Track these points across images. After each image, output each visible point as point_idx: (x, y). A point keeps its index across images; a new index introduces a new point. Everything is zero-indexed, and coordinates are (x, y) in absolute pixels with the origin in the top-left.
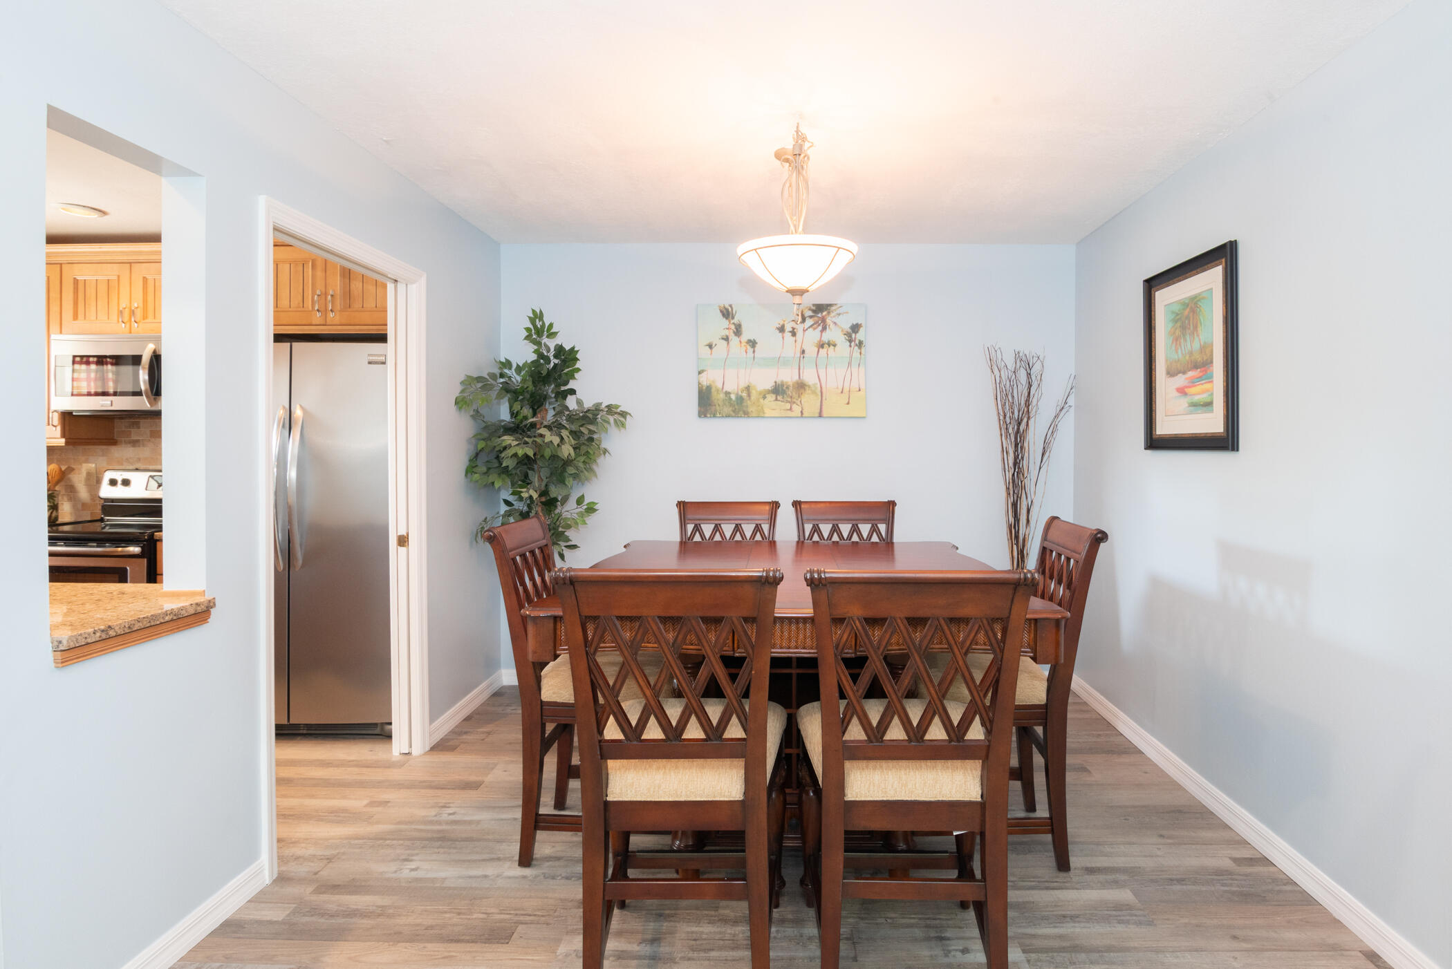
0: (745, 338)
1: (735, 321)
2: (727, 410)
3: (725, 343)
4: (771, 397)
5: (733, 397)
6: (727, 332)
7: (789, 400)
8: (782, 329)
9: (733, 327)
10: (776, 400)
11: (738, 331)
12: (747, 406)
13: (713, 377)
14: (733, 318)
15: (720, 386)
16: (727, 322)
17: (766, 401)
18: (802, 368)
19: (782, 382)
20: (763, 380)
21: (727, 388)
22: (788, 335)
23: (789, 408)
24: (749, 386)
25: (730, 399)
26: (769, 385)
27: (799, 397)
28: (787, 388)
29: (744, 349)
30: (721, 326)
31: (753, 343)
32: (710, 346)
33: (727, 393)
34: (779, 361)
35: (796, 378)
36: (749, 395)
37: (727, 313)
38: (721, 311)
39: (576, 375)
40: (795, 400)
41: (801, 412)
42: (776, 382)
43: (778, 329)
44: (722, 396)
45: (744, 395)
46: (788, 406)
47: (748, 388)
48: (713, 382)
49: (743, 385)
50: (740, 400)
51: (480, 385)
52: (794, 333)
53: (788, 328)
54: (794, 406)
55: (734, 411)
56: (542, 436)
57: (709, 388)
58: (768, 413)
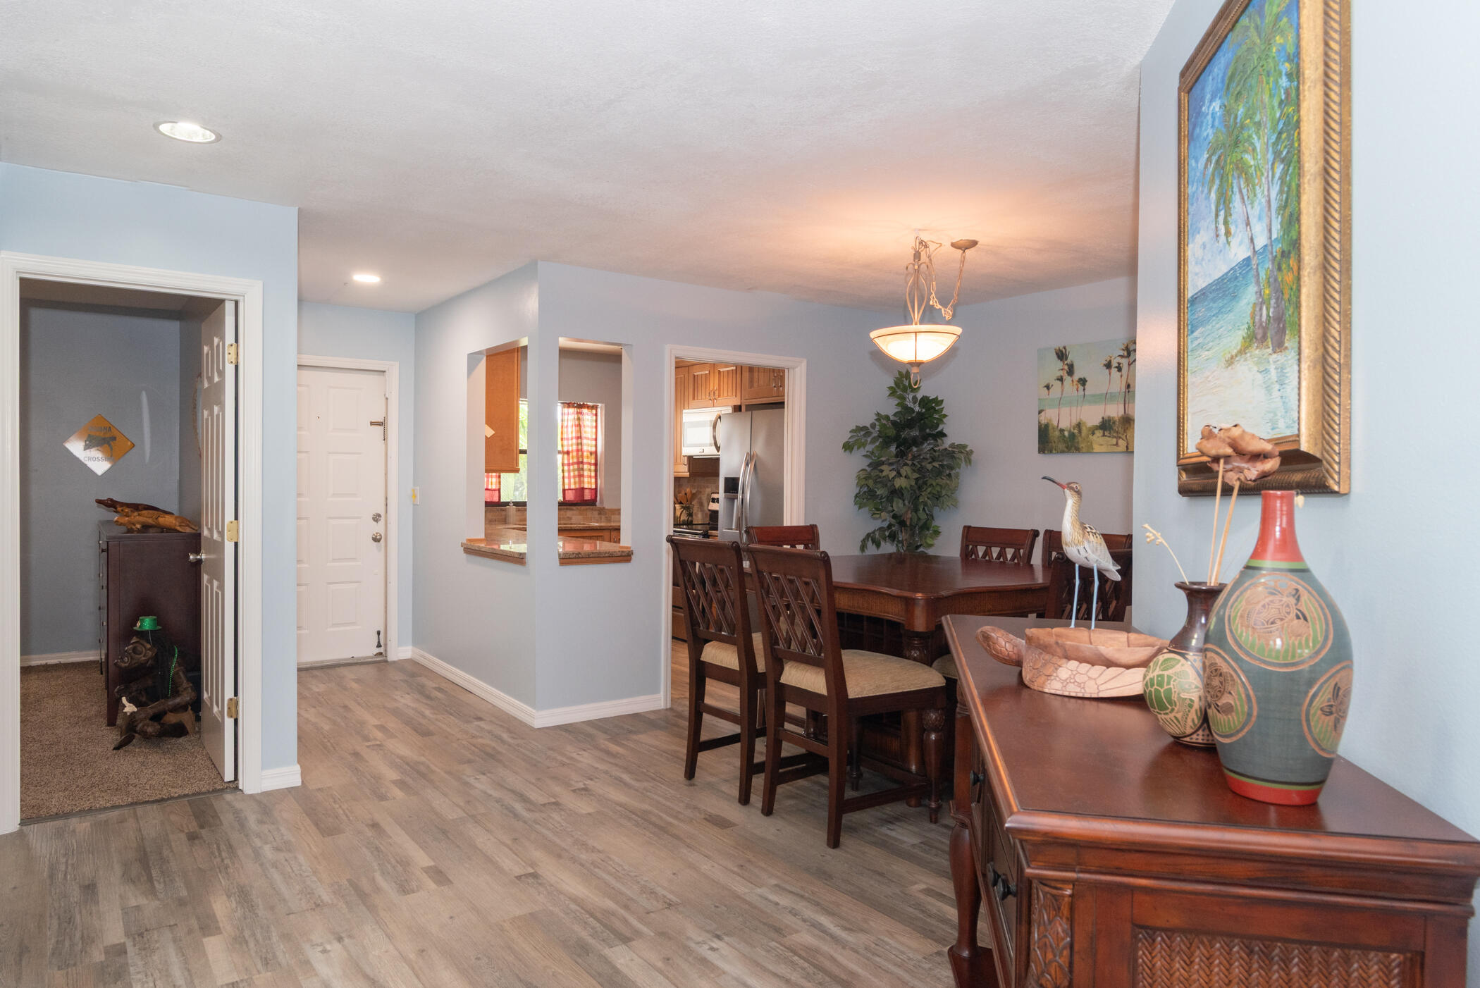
0: (1076, 377)
1: (1069, 361)
2: (1061, 446)
3: (1059, 383)
4: (1099, 433)
5: (1066, 434)
6: (1061, 373)
7: (1115, 435)
8: (1108, 366)
9: (1066, 367)
10: (1104, 435)
11: (1071, 372)
12: (1078, 442)
13: (1050, 415)
14: (1066, 359)
15: (1056, 424)
16: (1062, 363)
17: (1095, 437)
18: (1127, 402)
19: (1109, 417)
20: (1092, 415)
21: (1062, 426)
22: (1114, 370)
23: (1115, 443)
24: (1080, 423)
25: (1064, 436)
26: (1096, 421)
27: (1125, 431)
28: (1114, 423)
29: (1075, 387)
30: (1057, 367)
31: (1083, 382)
32: (1048, 387)
33: (1062, 431)
34: (1106, 398)
35: (1121, 413)
36: (1080, 431)
37: (1061, 355)
38: (1057, 354)
39: (945, 420)
40: (1120, 435)
41: (1127, 447)
42: (1103, 418)
43: (1105, 365)
44: (1057, 433)
45: (1076, 431)
46: (1114, 441)
47: (1079, 425)
48: (1050, 420)
49: (1075, 422)
50: (1072, 436)
51: (862, 433)
52: (1119, 369)
53: (1114, 364)
54: (1120, 441)
55: (1067, 448)
56: (882, 471)
57: (1047, 426)
58: (1097, 448)
